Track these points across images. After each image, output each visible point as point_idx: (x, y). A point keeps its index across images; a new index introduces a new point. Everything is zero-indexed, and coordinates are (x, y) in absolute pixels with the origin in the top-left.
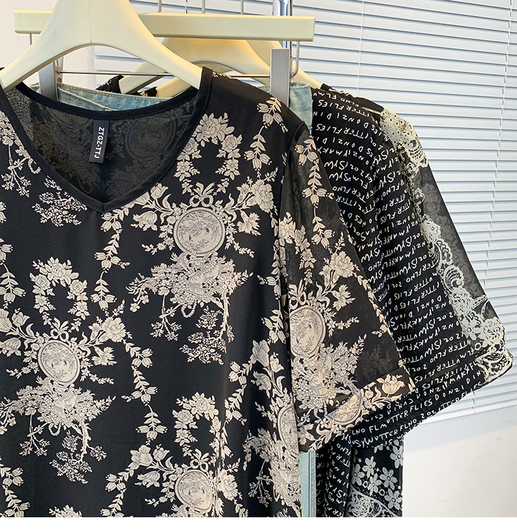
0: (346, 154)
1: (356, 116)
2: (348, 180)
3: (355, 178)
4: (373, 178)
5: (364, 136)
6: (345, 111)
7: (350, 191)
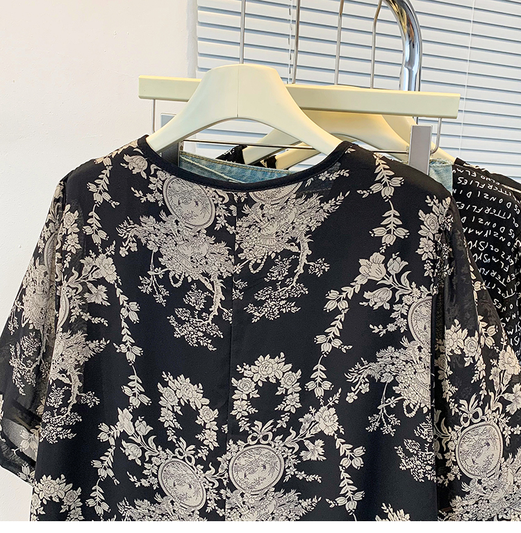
0: (486, 234)
1: (499, 196)
2: (487, 261)
3: (494, 260)
4: (514, 260)
5: (506, 216)
6: (486, 190)
7: (489, 273)
